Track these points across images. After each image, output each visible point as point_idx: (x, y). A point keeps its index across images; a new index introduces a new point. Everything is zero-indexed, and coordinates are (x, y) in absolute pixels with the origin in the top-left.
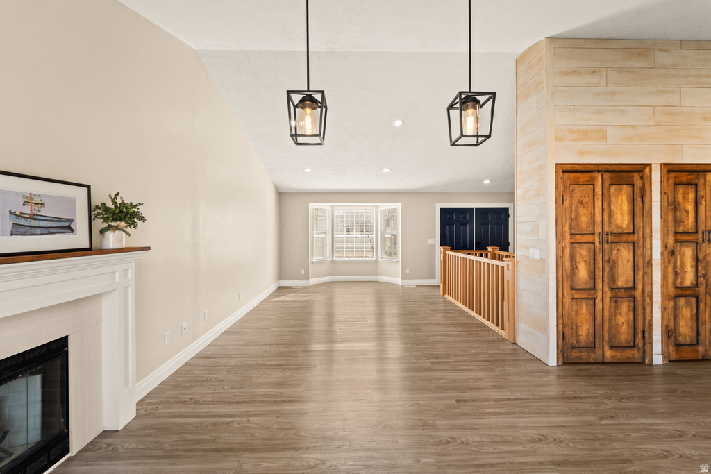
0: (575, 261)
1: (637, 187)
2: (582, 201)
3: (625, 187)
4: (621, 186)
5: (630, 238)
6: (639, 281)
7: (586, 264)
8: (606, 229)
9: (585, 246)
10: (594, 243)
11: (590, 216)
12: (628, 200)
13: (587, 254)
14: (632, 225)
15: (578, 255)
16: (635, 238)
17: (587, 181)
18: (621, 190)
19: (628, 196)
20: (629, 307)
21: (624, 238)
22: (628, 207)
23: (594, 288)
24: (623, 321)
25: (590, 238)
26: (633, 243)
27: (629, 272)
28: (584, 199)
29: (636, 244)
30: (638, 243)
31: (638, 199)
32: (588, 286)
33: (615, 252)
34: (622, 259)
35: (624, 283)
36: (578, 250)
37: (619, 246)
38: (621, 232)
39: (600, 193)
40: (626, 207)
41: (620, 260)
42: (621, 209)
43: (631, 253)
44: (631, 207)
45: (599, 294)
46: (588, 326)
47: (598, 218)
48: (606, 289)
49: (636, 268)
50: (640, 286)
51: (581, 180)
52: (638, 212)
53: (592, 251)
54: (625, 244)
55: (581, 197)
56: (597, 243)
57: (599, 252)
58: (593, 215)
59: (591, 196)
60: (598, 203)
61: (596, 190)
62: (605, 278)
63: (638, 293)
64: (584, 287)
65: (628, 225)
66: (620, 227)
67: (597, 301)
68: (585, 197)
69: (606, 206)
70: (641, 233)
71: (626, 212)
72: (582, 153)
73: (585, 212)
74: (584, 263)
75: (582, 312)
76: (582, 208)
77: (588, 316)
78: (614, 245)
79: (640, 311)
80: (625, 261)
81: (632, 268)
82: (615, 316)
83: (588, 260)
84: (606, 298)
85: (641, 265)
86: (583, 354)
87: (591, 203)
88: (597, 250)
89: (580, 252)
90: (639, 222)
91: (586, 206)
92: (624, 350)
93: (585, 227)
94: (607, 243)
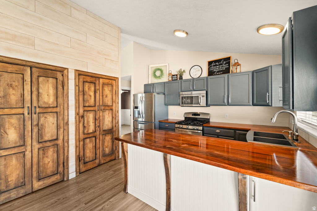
0: (4, 128)
1: (59, 80)
2: (11, 85)
3: (51, 79)
4: (48, 79)
5: (55, 110)
6: (60, 135)
7: (15, 129)
8: (35, 104)
9: (14, 116)
10: (23, 114)
11: (20, 96)
12: (53, 87)
13: (17, 122)
14: (56, 102)
15: (7, 123)
16: (58, 110)
17: (16, 71)
18: (48, 81)
19: (53, 85)
20: (54, 151)
21: (50, 110)
22: (53, 92)
23: (24, 145)
24: (49, 160)
25: (20, 111)
26: (57, 112)
27: (54, 130)
28: (14, 83)
29: (58, 113)
30: (60, 112)
31: (60, 87)
32: (18, 144)
33: (42, 119)
34: (48, 123)
35: (50, 137)
36: (7, 120)
37: (46, 115)
38: (48, 106)
39: (30, 80)
40: (51, 91)
41: (47, 123)
42: (48, 92)
43: (56, 119)
44: (55, 91)
45: (29, 148)
46: (18, 172)
47: (27, 97)
48: (35, 143)
49: (59, 127)
50: (61, 138)
51: (9, 69)
52: (60, 93)
53: (22, 119)
54: (51, 114)
55: (10, 82)
56: (26, 114)
57: (29, 120)
58: (23, 95)
59: (21, 82)
60: (27, 87)
61: (25, 78)
62: (34, 137)
63: (60, 142)
64: (14, 145)
65: (53, 102)
66: (47, 103)
67: (27, 153)
68: (14, 81)
69: (34, 89)
70: (62, 107)
71: (52, 94)
72: (9, 50)
73: (14, 92)
74: (13, 129)
75: (12, 164)
76: (11, 90)
77: (18, 165)
78: (41, 115)
79: (61, 152)
80: (51, 125)
81: (56, 128)
82: (43, 159)
83: (17, 127)
84: (34, 149)
85: (62, 125)
87: (20, 87)
88: (26, 119)
89: (9, 121)
90: (60, 100)
91: (16, 88)
92: (50, 178)
93: (15, 104)
94: (35, 114)
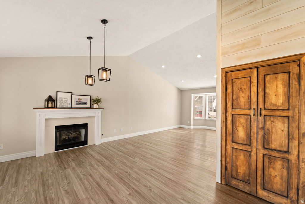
0: (236, 125)
1: (293, 74)
2: (241, 88)
3: (280, 76)
4: (276, 75)
5: (285, 113)
6: (293, 148)
7: (243, 128)
8: (261, 106)
9: (243, 116)
10: (250, 115)
11: (247, 98)
12: (283, 85)
13: (245, 122)
14: (287, 104)
15: (238, 122)
16: (290, 113)
17: (245, 75)
18: (276, 78)
19: (283, 81)
20: (283, 165)
21: (278, 113)
22: (283, 90)
23: (250, 145)
24: (276, 174)
25: (247, 112)
26: (288, 117)
27: (283, 139)
28: (243, 87)
29: (290, 118)
30: (293, 117)
31: (294, 83)
32: (245, 143)
33: (268, 123)
34: (275, 128)
35: (277, 146)
36: (238, 119)
37: (272, 119)
38: (276, 108)
39: (256, 81)
40: (281, 90)
42: (277, 92)
43: (286, 125)
44: (286, 89)
45: (254, 150)
46: (245, 168)
47: (254, 99)
48: (260, 147)
49: (291, 137)
50: (295, 152)
51: (239, 75)
52: (293, 91)
53: (249, 120)
54: (279, 118)
55: (241, 86)
56: (252, 115)
57: (254, 121)
58: (250, 97)
59: (248, 85)
60: (254, 89)
61: (252, 80)
62: (259, 140)
63: (293, 158)
64: (242, 142)
65: (283, 104)
66: (275, 105)
67: (252, 154)
68: (243, 85)
69: (260, 90)
70: (297, 110)
71: (282, 94)
72: (240, 59)
73: (243, 95)
74: (242, 127)
75: (240, 158)
76: (241, 93)
77: (245, 162)
78: (268, 118)
79: (294, 171)
80: (279, 131)
81: (286, 136)
82: (268, 168)
83: (245, 126)
84: (260, 153)
85: (296, 135)
86: (240, 184)
87: (248, 89)
88: (253, 120)
89: (239, 120)
90: (294, 101)
91: (245, 91)
92: (276, 196)
93: (244, 105)
94: (260, 116)
